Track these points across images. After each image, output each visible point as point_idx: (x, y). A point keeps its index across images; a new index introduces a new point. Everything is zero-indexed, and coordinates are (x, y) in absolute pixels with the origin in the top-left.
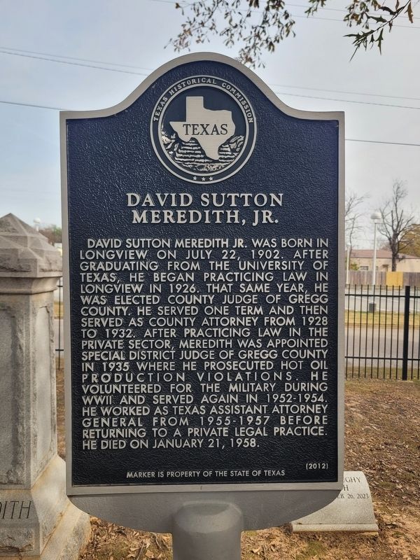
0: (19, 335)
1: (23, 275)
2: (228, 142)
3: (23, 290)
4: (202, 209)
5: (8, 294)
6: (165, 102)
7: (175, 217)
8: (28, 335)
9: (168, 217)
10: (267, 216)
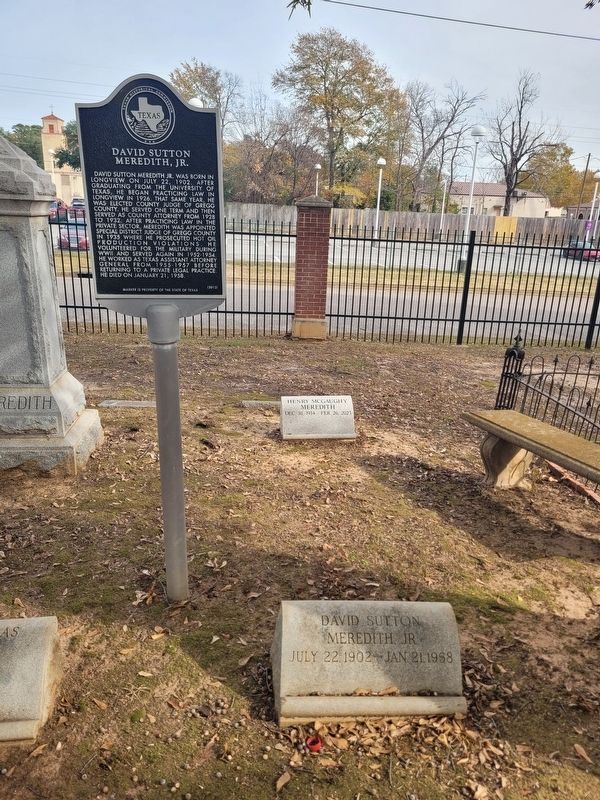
0: (24, 254)
1: (21, 198)
2: (161, 122)
3: (22, 212)
4: (150, 158)
5: (9, 215)
6: (127, 100)
7: (137, 161)
8: (32, 255)
9: (133, 161)
10: (183, 162)
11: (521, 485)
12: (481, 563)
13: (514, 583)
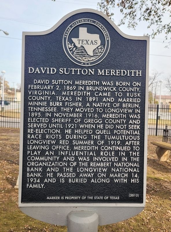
11: (167, 161)
12: (154, 172)
13: (162, 176)
